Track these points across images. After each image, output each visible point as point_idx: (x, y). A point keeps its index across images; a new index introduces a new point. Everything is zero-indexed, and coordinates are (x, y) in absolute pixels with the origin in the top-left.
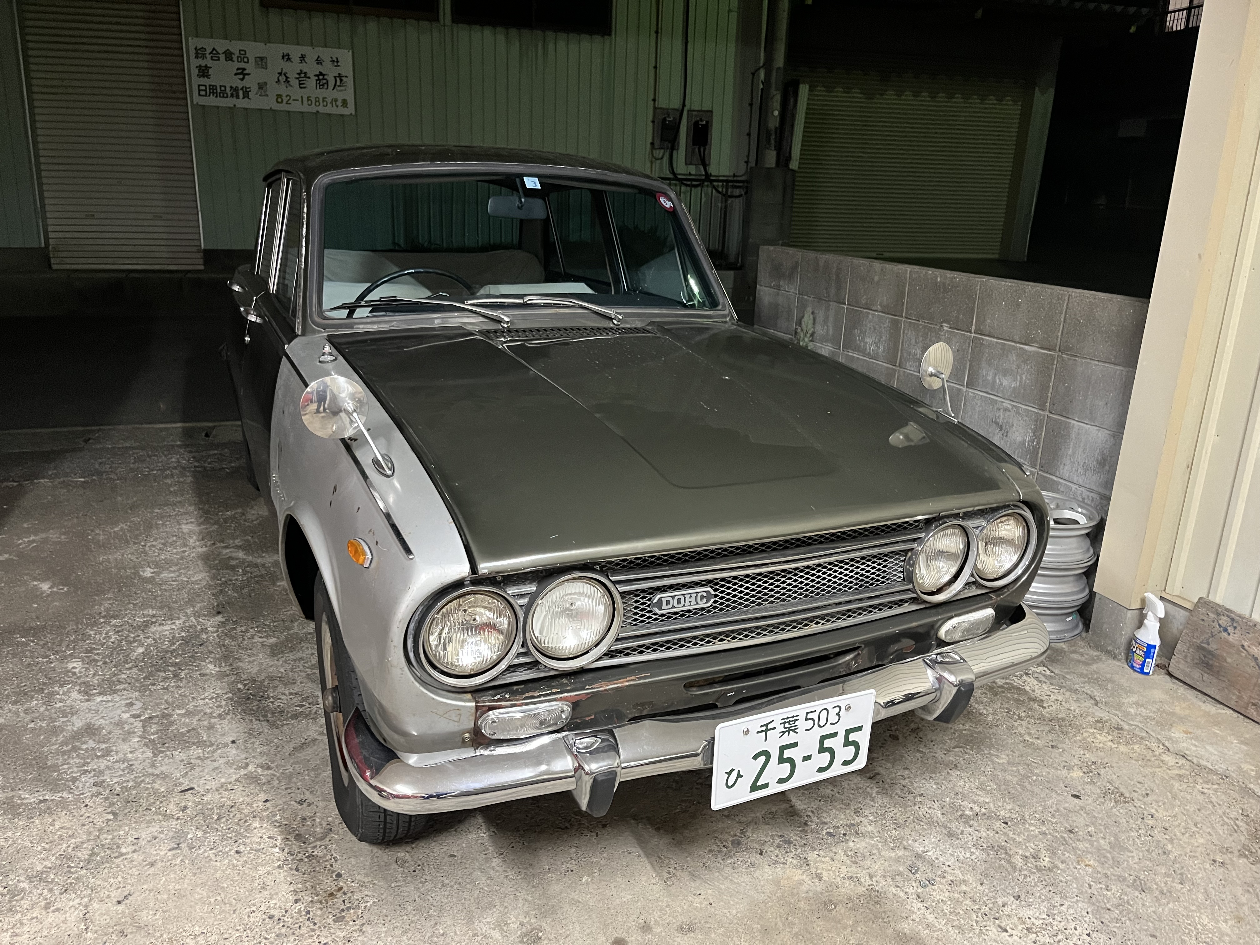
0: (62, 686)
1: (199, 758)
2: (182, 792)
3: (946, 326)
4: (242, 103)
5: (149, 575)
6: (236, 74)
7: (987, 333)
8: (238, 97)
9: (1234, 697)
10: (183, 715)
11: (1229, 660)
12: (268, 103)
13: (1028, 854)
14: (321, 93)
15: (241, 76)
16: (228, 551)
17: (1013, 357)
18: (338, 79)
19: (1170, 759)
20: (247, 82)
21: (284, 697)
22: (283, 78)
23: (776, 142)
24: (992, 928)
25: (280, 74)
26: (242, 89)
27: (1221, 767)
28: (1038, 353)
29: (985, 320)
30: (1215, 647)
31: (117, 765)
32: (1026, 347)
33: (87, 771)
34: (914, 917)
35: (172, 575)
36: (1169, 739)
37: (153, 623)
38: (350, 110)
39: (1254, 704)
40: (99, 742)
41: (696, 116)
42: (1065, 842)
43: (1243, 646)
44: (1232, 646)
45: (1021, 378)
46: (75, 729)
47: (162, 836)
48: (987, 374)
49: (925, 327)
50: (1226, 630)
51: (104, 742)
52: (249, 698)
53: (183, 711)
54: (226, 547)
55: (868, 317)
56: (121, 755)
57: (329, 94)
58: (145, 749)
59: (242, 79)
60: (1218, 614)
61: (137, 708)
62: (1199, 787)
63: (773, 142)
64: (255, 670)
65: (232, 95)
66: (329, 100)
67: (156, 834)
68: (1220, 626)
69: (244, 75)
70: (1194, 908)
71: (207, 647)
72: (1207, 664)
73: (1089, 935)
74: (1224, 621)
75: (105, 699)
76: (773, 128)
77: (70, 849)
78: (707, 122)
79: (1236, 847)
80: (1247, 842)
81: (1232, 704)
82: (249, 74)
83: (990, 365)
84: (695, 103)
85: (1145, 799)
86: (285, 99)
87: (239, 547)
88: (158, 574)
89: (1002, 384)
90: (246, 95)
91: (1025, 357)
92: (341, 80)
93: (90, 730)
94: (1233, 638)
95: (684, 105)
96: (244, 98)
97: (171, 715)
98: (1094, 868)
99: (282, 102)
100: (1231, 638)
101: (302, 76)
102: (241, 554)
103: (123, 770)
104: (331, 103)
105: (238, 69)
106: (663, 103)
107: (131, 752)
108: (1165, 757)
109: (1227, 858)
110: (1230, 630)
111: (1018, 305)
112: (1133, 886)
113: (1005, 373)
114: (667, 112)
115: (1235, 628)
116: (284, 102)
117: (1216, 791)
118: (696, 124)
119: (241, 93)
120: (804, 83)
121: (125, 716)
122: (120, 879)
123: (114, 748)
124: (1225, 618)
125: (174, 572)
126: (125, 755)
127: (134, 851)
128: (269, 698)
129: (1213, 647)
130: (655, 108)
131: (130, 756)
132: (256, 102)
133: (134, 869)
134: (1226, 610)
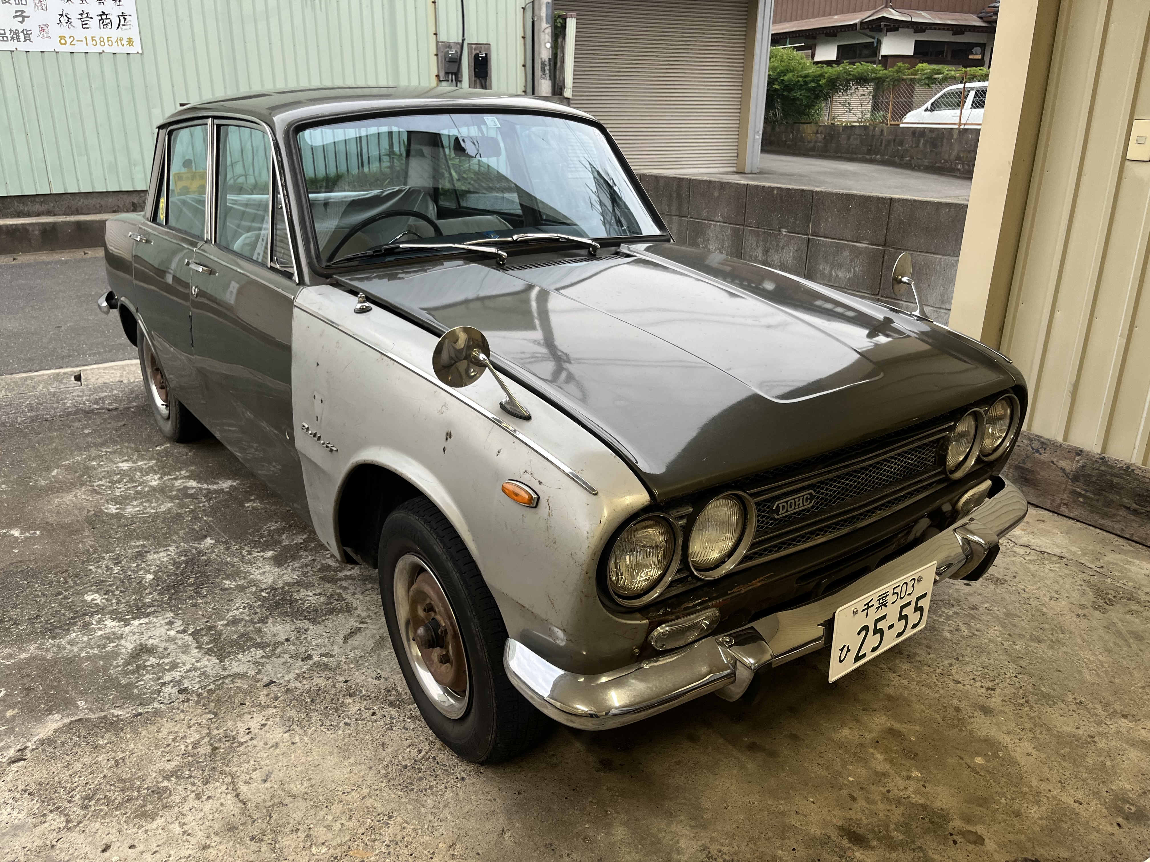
0: (92, 616)
1: (263, 657)
2: (265, 686)
3: (784, 232)
4: (22, 46)
5: (114, 511)
6: (15, 17)
7: (823, 234)
8: (19, 40)
9: (1049, 501)
10: (227, 625)
11: (1042, 473)
12: (50, 45)
13: (952, 629)
14: (106, 32)
15: (21, 19)
16: (179, 481)
17: (846, 253)
18: (122, 18)
19: (1020, 550)
20: (27, 25)
21: (310, 598)
22: (64, 20)
23: (550, 72)
24: (949, 682)
25: (62, 15)
26: (23, 32)
27: (1057, 551)
28: (868, 248)
29: (820, 224)
30: (1030, 465)
31: (191, 674)
32: (858, 244)
33: (165, 683)
34: (893, 683)
35: (138, 509)
36: (1014, 536)
37: (147, 552)
38: (136, 48)
39: (1065, 504)
40: (161, 658)
41: (475, 49)
42: (973, 617)
43: (1052, 462)
44: (1044, 463)
45: (855, 270)
46: (130, 651)
47: (269, 723)
48: (824, 269)
49: (765, 233)
50: (1037, 451)
51: (164, 657)
52: (279, 604)
53: (225, 622)
54: (176, 479)
55: (710, 227)
56: (188, 666)
57: (113, 33)
58: (208, 657)
59: (22, 22)
60: (1031, 440)
61: (178, 624)
62: (1048, 567)
63: (547, 72)
64: (270, 581)
65: (13, 38)
66: (114, 40)
67: (264, 722)
68: (1033, 449)
69: (24, 17)
70: (1077, 648)
71: (211, 566)
72: (1026, 479)
73: (1016, 677)
74: (1036, 445)
75: (141, 621)
76: (547, 60)
77: (190, 747)
78: (486, 54)
79: (1088, 604)
80: (1095, 600)
81: (1048, 506)
82: (28, 17)
83: (826, 261)
84: (472, 38)
85: (1015, 580)
86: (69, 41)
87: (189, 478)
88: (124, 509)
89: (837, 276)
90: (27, 36)
91: (857, 253)
92: (125, 19)
93: (143, 650)
94: (1045, 457)
95: (463, 40)
96: (25, 41)
97: (215, 627)
98: (1000, 631)
99: (65, 44)
100: (1042, 457)
101: (85, 17)
102: (193, 483)
103: (199, 677)
104: (117, 41)
105: (16, 12)
106: (443, 37)
107: (197, 662)
108: (1015, 549)
109: (1085, 612)
110: (1042, 451)
111: (849, 210)
112: (1032, 640)
113: (840, 266)
114: (449, 46)
115: (1045, 449)
116: (68, 43)
117: (1059, 567)
118: (476, 57)
119: (22, 36)
120: (571, 17)
121: (172, 633)
122: (252, 763)
123: (179, 661)
124: (1037, 442)
125: (137, 506)
126: (193, 664)
127: (252, 739)
128: (297, 600)
129: (1028, 465)
130: (437, 42)
131: (198, 665)
132: (37, 44)
133: (262, 753)
134: (1037, 436)
